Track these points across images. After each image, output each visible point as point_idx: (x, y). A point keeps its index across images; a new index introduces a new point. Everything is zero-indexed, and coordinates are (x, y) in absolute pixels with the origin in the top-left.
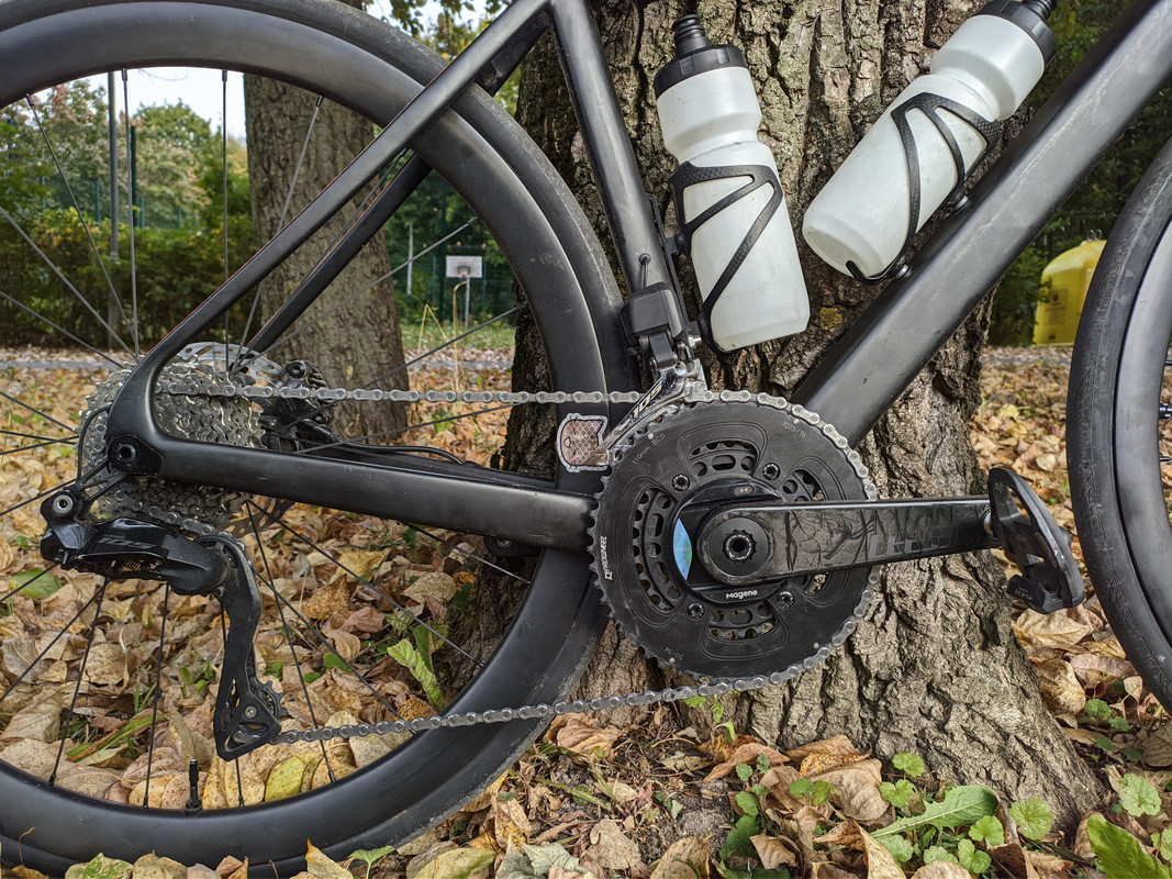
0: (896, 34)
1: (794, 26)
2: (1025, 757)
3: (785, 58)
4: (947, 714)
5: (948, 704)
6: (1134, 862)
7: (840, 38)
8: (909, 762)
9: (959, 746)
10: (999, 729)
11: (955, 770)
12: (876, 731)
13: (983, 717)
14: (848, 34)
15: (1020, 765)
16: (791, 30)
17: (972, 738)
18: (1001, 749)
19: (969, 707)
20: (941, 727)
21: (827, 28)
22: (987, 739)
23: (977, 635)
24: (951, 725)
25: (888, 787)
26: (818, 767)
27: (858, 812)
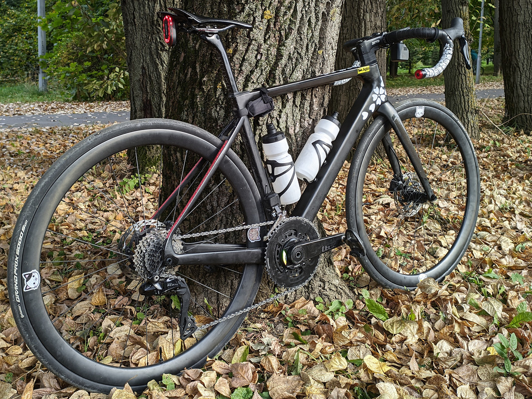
0: (303, 116)
1: (283, 115)
2: (342, 291)
3: (281, 123)
4: (324, 285)
5: (324, 282)
6: (374, 305)
7: (292, 117)
8: (318, 299)
9: (328, 292)
10: (335, 286)
11: (328, 298)
12: (309, 293)
13: (331, 284)
14: (293, 116)
15: (341, 293)
16: (282, 116)
17: (330, 289)
18: (337, 290)
19: (328, 282)
20: (324, 288)
21: (289, 115)
22: (333, 289)
23: (327, 263)
24: (326, 288)
25: (317, 306)
26: (299, 307)
27: (313, 314)
